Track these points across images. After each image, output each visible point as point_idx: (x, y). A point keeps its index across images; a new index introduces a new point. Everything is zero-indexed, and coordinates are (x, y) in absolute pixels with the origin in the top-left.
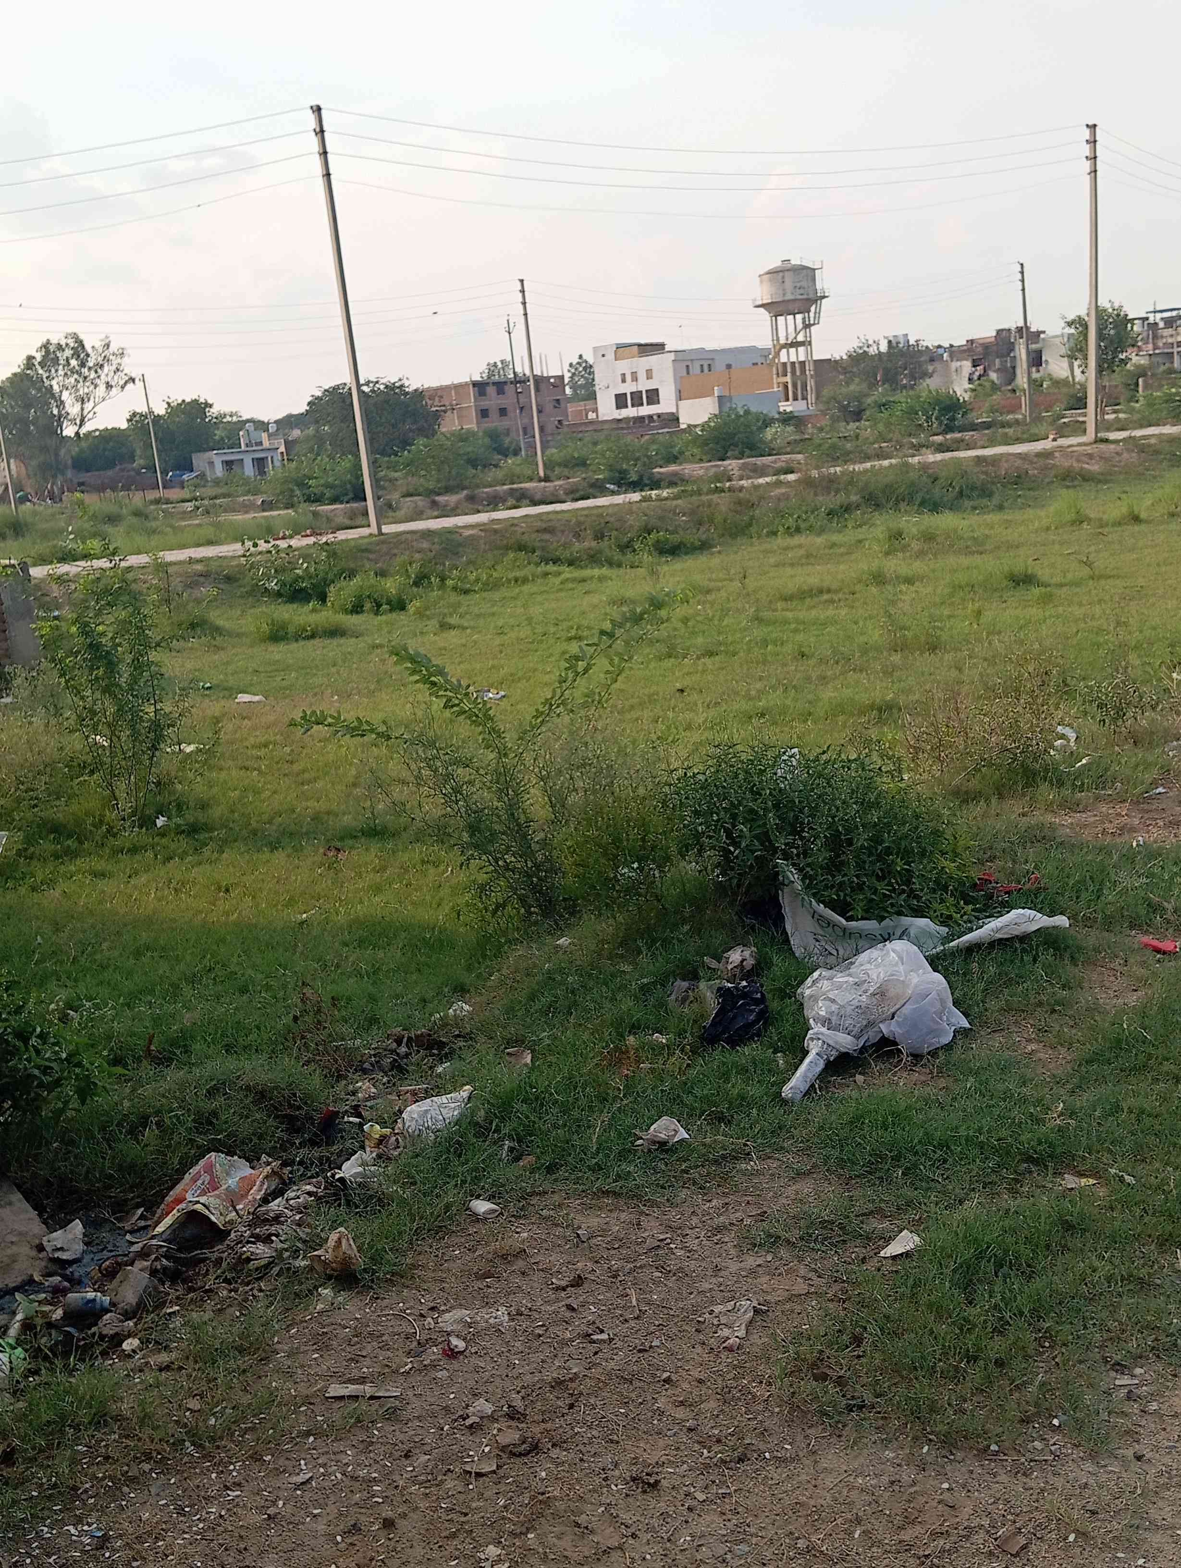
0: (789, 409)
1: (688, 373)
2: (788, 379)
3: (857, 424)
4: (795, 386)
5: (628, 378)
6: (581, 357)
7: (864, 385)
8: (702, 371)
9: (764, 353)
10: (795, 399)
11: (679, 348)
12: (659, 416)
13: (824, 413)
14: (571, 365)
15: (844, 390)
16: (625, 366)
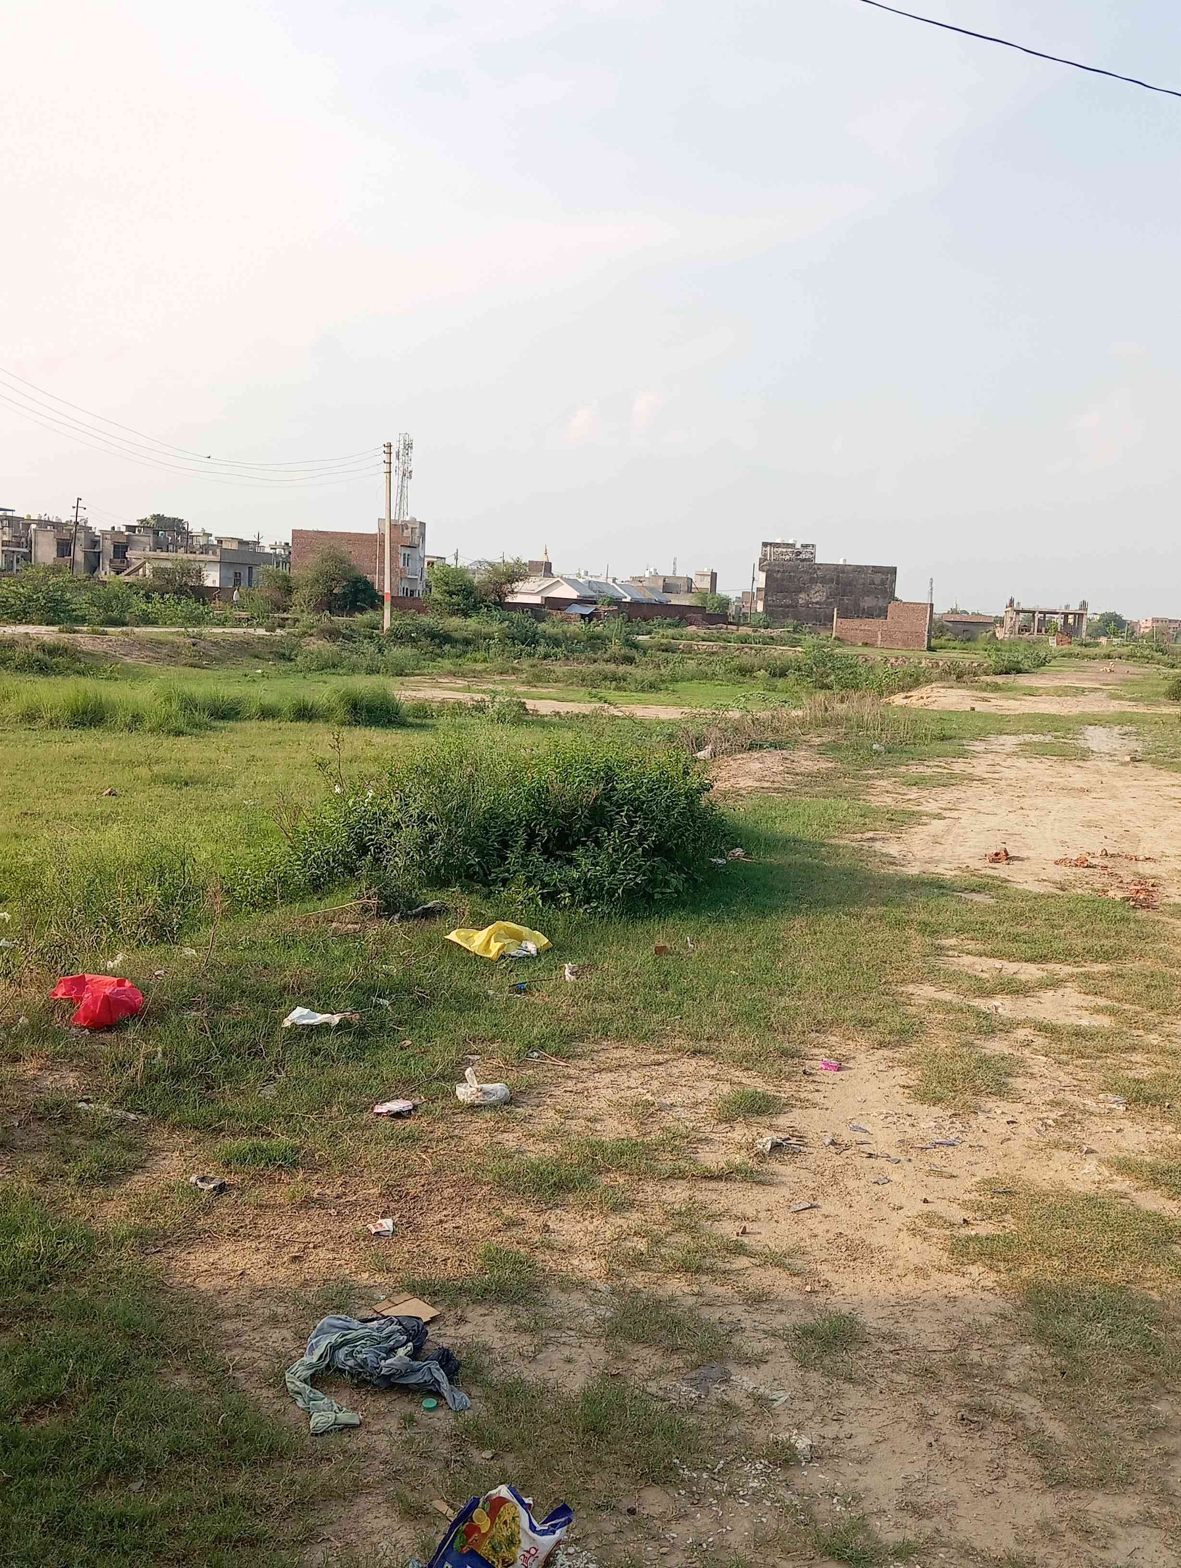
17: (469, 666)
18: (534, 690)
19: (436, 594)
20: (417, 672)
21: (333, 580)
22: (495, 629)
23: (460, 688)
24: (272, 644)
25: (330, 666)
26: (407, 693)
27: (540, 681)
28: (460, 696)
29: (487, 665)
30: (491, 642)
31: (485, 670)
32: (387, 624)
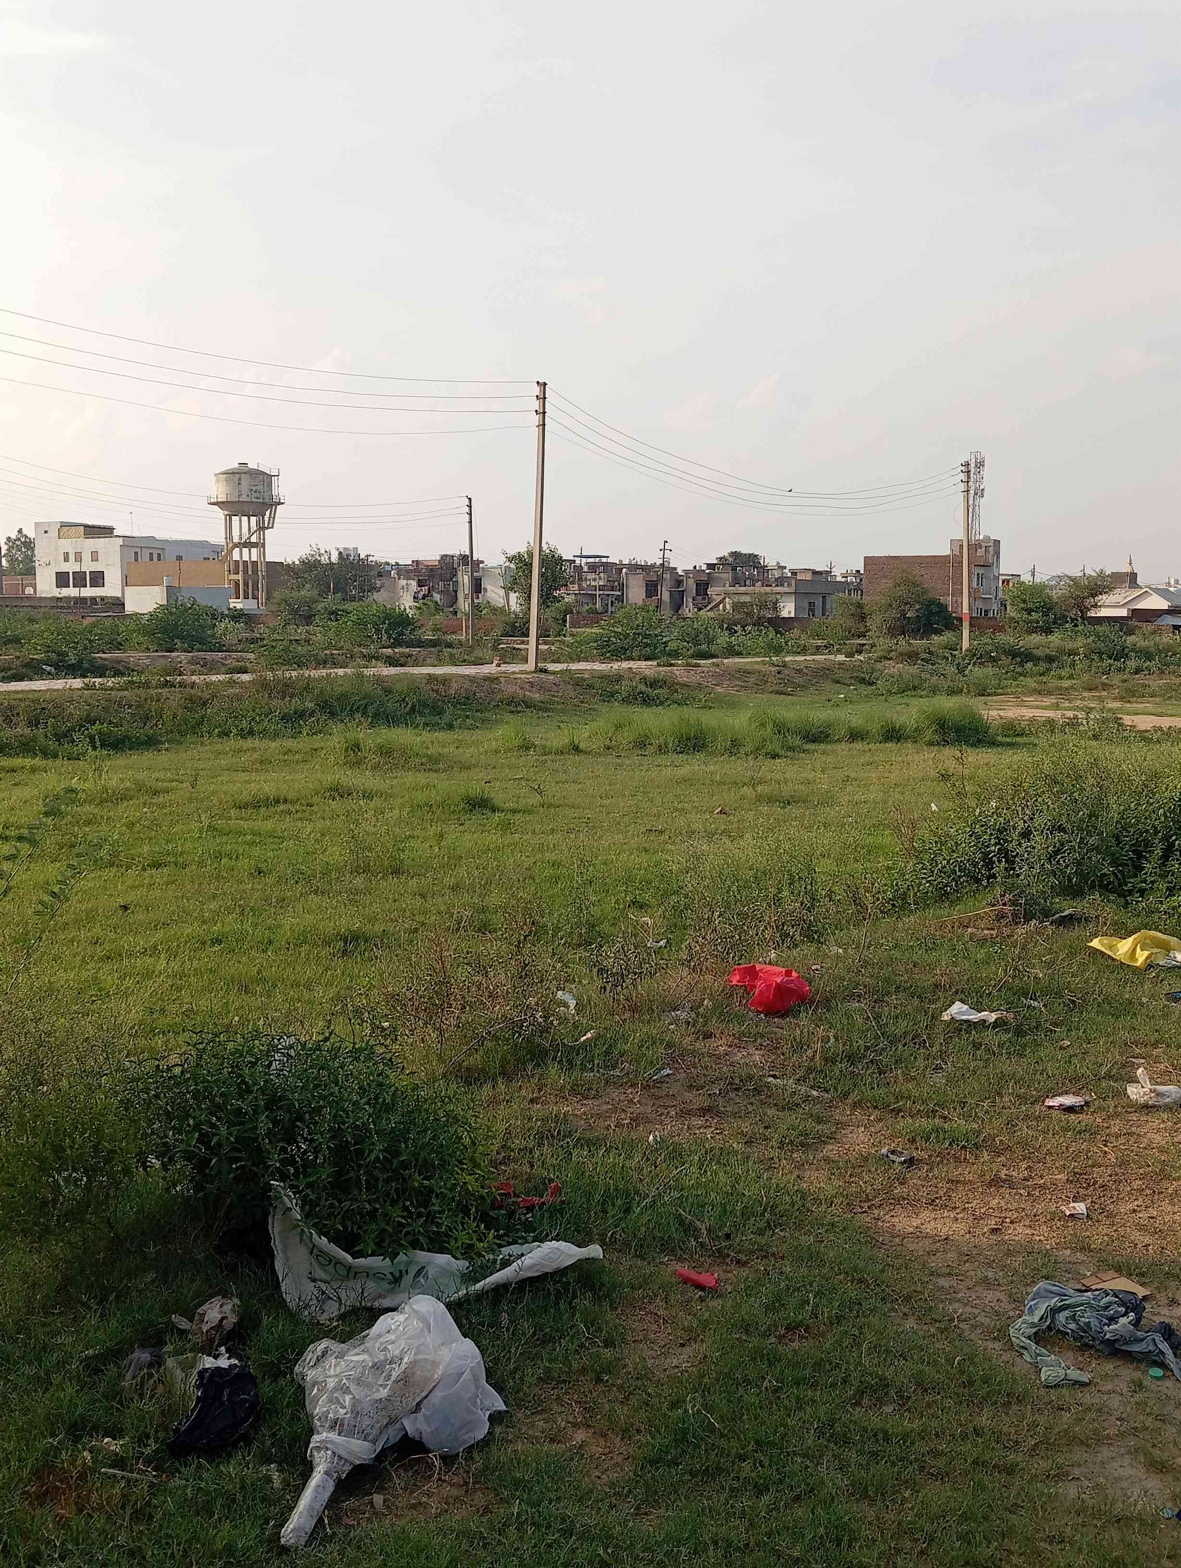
0: (239, 606)
1: (136, 560)
2: (240, 577)
3: (307, 628)
4: (246, 584)
5: (72, 557)
6: (20, 531)
7: (316, 592)
8: (151, 560)
9: (216, 550)
10: (246, 597)
11: (128, 534)
12: (102, 599)
13: (275, 614)
14: (9, 539)
15: (295, 594)
16: (68, 545)
17: (1054, 683)
18: (1128, 705)
19: (1011, 612)
20: (1000, 691)
21: (906, 604)
22: (1080, 644)
23: (1047, 706)
24: (852, 670)
25: (910, 688)
26: (993, 713)
27: (1134, 696)
28: (1051, 714)
29: (1074, 682)
30: (1077, 658)
31: (1072, 687)
32: (965, 644)
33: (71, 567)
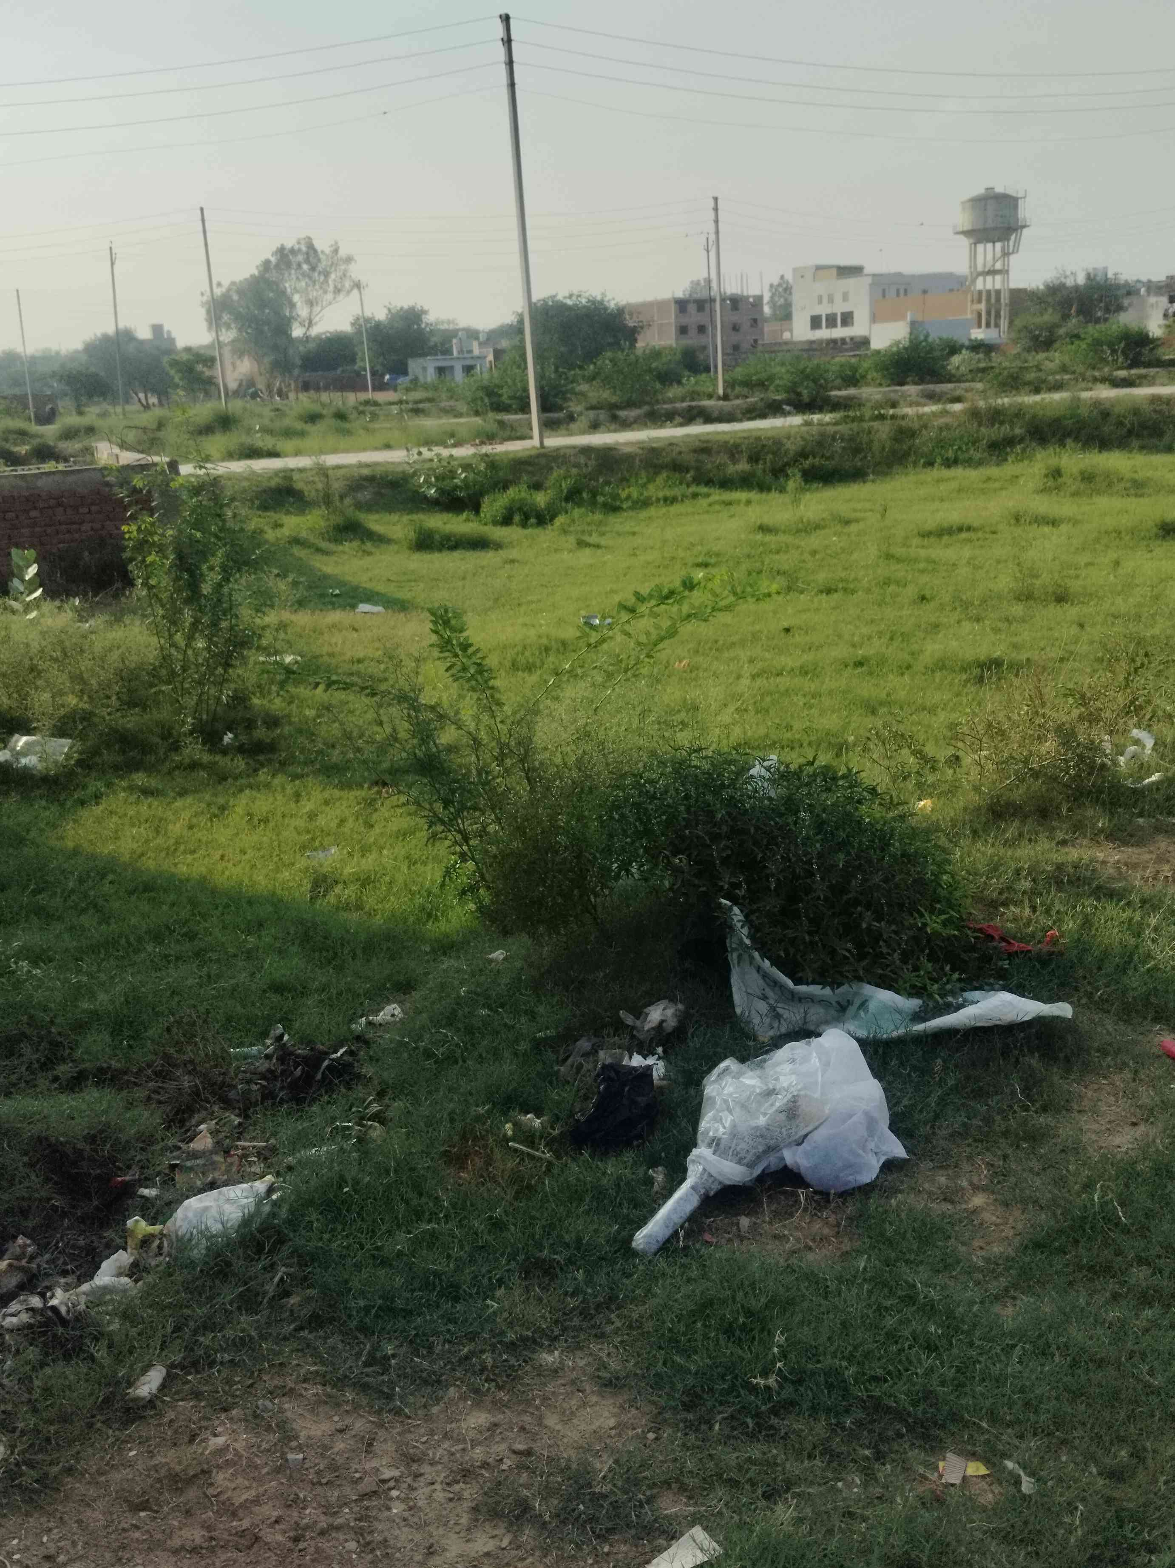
0: (981, 337)
1: (884, 296)
2: (983, 305)
3: (1045, 355)
4: (989, 313)
5: (825, 300)
6: (782, 277)
7: (1058, 317)
8: (898, 295)
9: (961, 280)
10: (988, 327)
11: (879, 275)
12: (851, 338)
13: (1015, 341)
14: (771, 286)
15: (1037, 320)
16: (822, 288)
33: (823, 310)
